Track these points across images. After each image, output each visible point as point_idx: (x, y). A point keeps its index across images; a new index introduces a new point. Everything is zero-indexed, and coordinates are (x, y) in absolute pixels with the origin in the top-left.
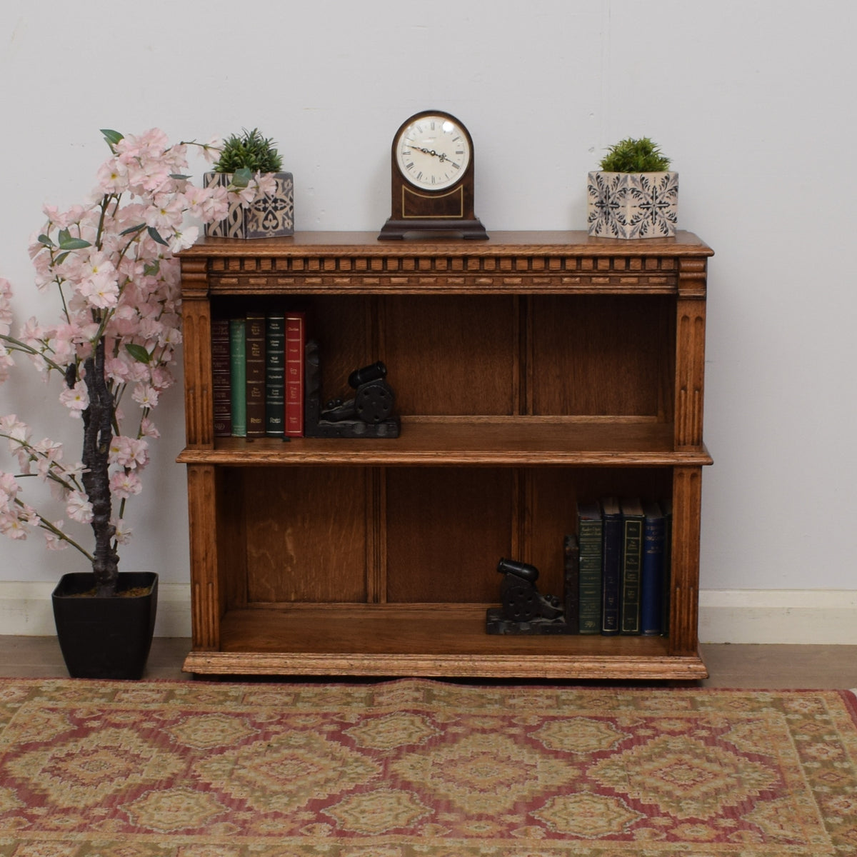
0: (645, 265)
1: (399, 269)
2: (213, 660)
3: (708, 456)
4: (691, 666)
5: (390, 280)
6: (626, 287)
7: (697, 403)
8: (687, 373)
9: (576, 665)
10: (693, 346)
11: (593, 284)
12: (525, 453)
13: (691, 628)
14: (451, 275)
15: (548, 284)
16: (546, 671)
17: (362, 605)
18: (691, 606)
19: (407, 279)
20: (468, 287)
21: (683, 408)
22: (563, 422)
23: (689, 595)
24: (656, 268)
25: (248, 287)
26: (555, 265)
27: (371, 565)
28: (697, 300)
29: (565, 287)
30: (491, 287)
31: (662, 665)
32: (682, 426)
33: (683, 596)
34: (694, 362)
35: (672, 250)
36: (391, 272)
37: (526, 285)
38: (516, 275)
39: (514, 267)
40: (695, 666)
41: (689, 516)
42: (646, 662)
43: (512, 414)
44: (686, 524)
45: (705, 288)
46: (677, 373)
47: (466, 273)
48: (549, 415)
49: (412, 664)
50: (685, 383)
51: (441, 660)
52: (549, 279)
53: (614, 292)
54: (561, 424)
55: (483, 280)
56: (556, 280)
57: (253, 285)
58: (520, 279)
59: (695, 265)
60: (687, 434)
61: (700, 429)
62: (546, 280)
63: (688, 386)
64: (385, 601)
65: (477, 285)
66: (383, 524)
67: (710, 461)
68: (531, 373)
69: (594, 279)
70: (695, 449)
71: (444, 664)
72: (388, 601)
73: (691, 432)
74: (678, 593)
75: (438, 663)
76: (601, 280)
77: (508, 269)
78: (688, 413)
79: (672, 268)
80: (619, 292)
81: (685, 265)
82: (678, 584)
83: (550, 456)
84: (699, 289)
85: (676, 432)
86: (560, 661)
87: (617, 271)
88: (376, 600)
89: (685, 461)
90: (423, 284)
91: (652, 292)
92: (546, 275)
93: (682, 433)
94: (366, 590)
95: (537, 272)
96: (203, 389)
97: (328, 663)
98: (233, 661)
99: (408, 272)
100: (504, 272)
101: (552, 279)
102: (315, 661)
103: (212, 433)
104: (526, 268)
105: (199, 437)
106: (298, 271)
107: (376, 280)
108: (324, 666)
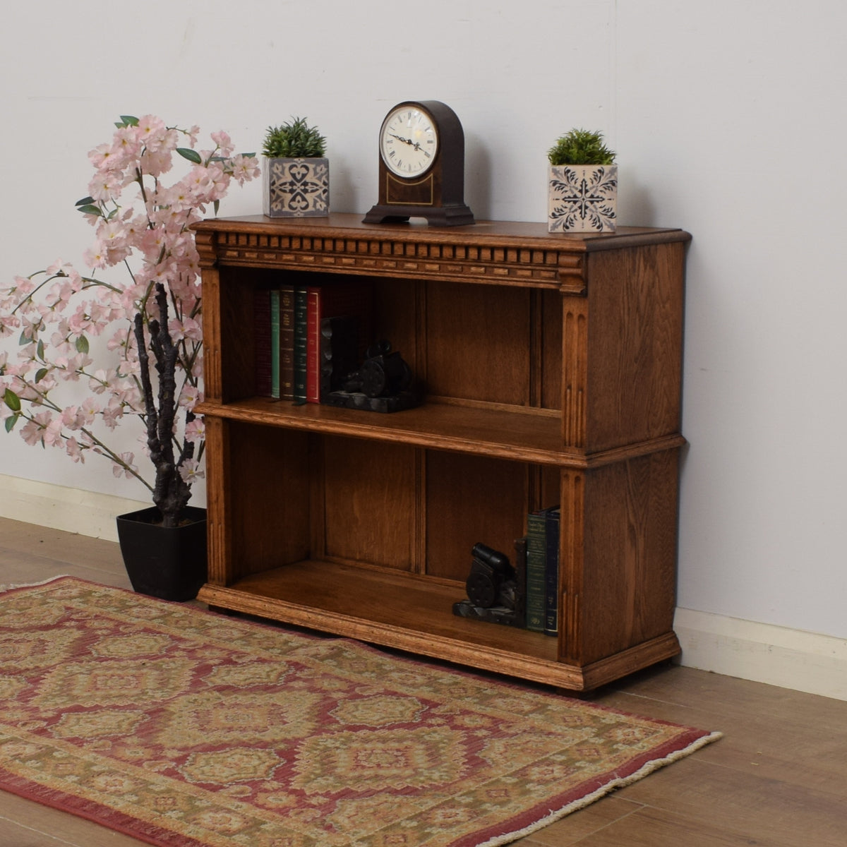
0: (533, 258)
1: (346, 251)
2: (218, 594)
4: (571, 675)
5: (341, 260)
6: (521, 279)
7: (580, 404)
8: (572, 372)
9: (477, 654)
10: (576, 344)
11: (496, 275)
13: (575, 635)
14: (384, 258)
16: (452, 655)
17: (407, 574)
19: (352, 260)
20: (400, 271)
21: (568, 407)
24: (542, 262)
26: (461, 253)
29: (472, 276)
30: (415, 272)
31: (546, 668)
32: (567, 426)
34: (578, 361)
35: (551, 244)
36: (340, 252)
37: (443, 272)
38: (433, 261)
39: (430, 254)
40: (575, 676)
41: (573, 520)
42: (534, 663)
43: (523, 404)
46: (564, 371)
47: (395, 257)
48: (554, 409)
50: (570, 382)
51: (374, 627)
53: (512, 284)
55: (409, 265)
56: (465, 269)
57: (248, 258)
58: (437, 266)
59: (570, 260)
60: (572, 435)
62: (458, 269)
63: (572, 386)
64: (425, 573)
65: (406, 270)
68: (540, 365)
69: (495, 269)
70: (578, 451)
71: (375, 630)
73: (575, 433)
74: (564, 598)
75: (372, 629)
76: (501, 271)
77: (425, 255)
78: (572, 414)
79: (556, 262)
80: (515, 284)
81: (563, 259)
83: (456, 442)
84: (579, 285)
85: (563, 432)
86: (464, 648)
87: (511, 263)
88: (417, 570)
90: (366, 266)
91: (542, 286)
92: (456, 263)
93: (567, 433)
94: (410, 559)
95: (448, 259)
96: (215, 350)
97: (293, 613)
98: (230, 597)
99: (352, 253)
100: (424, 258)
101: (462, 268)
102: (285, 609)
103: (221, 390)
104: (438, 256)
105: (213, 392)
106: (275, 248)
107: (332, 260)
108: (290, 615)
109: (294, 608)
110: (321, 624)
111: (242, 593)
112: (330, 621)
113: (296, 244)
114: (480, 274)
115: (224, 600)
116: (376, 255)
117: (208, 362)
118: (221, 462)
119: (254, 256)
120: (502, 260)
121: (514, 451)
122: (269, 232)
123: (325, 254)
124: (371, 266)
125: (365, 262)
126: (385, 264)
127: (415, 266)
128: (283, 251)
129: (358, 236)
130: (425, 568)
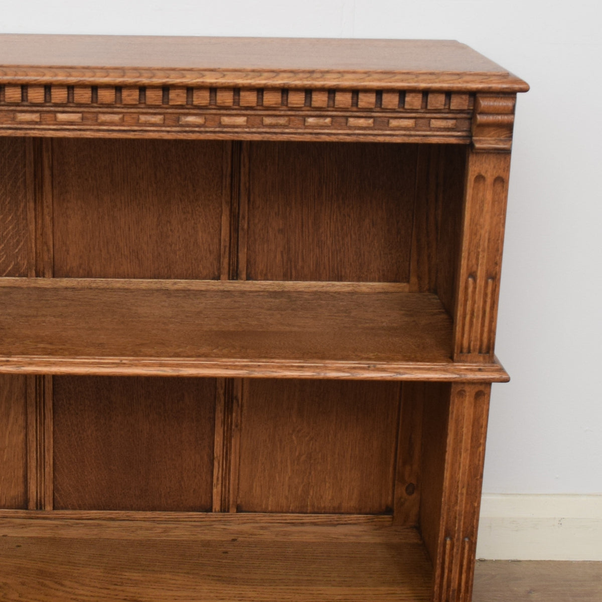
0: (427, 102)
1: (68, 102)
3: (501, 370)
5: (55, 116)
6: (398, 133)
7: (489, 295)
8: (478, 255)
10: (488, 217)
12: (245, 362)
14: (144, 111)
15: (285, 126)
17: (22, 513)
18: (465, 562)
19: (80, 115)
20: (168, 129)
21: (469, 303)
22: (286, 290)
23: (463, 548)
24: (442, 107)
26: (296, 99)
27: (33, 464)
28: (498, 153)
29: (310, 131)
30: (202, 129)
32: (467, 327)
33: (455, 550)
34: (489, 239)
35: (467, 82)
36: (56, 105)
37: (253, 127)
38: (239, 112)
39: (236, 102)
41: (469, 446)
43: (218, 278)
44: (465, 458)
45: (510, 137)
46: (464, 254)
47: (167, 108)
48: (267, 280)
50: (474, 269)
52: (286, 119)
53: (381, 139)
54: (283, 292)
55: (191, 119)
56: (297, 121)
58: (244, 119)
59: (501, 104)
60: (473, 338)
61: (492, 332)
62: (282, 121)
63: (479, 274)
64: (52, 508)
65: (182, 126)
66: (49, 415)
67: (504, 376)
68: (246, 226)
69: (351, 120)
70: (484, 358)
72: (54, 508)
73: (479, 336)
74: (448, 547)
76: (362, 122)
77: (227, 104)
78: (476, 310)
79: (466, 108)
80: (388, 139)
81: (484, 103)
82: (449, 534)
83: (279, 367)
84: (502, 138)
85: (458, 335)
87: (384, 110)
88: (40, 506)
89: (471, 376)
90: (102, 124)
91: (434, 140)
92: (282, 113)
93: (466, 336)
94: (27, 494)
95: (269, 109)
99: (83, 105)
101: (290, 120)
107: (34, 117)
121: (384, 370)
123: (25, 108)
124: (113, 124)
125: (104, 118)
127: (200, 120)
130: (52, 501)
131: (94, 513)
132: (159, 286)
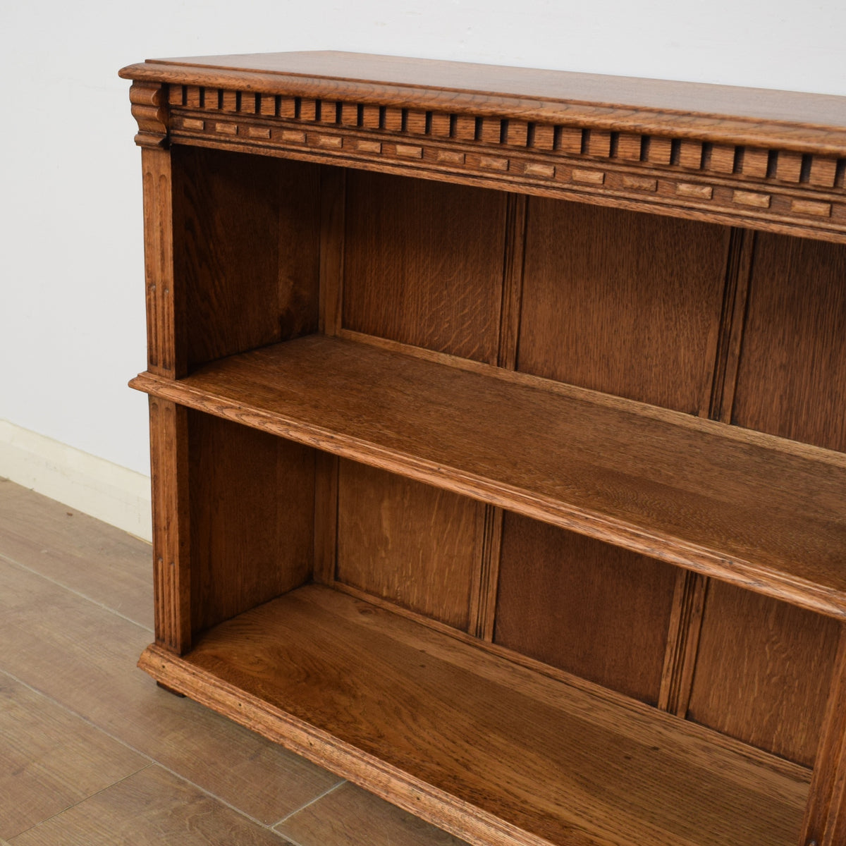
1: (405, 130)
2: (168, 665)
5: (395, 148)
6: (800, 221)
11: (737, 206)
14: (483, 150)
15: (650, 192)
19: (419, 149)
25: (213, 137)
26: (659, 153)
29: (681, 203)
36: (392, 133)
38: (590, 164)
39: (586, 149)
43: (697, 414)
47: (507, 150)
49: (384, 777)
56: (666, 187)
57: (220, 134)
58: (599, 175)
64: (491, 641)
65: (528, 176)
68: (737, 352)
69: (738, 193)
72: (494, 641)
76: (752, 199)
77: (574, 151)
80: (785, 230)
82: (815, 836)
87: (781, 184)
88: (479, 634)
90: (442, 163)
92: (644, 172)
94: (468, 614)
95: (627, 164)
96: (165, 288)
97: (285, 728)
98: (187, 677)
99: (417, 136)
100: (571, 157)
101: (657, 184)
102: (271, 718)
103: (173, 355)
104: (606, 155)
105: (160, 357)
106: (269, 117)
107: (375, 147)
108: (281, 731)
109: (286, 721)
110: (330, 761)
111: (206, 674)
112: (347, 759)
113: (308, 113)
114: (700, 199)
115: (177, 678)
116: (466, 142)
117: (153, 306)
118: (175, 471)
119: (231, 129)
120: (763, 175)
122: (258, 87)
123: (364, 135)
124: (452, 164)
125: (443, 156)
126: (485, 162)
127: (548, 171)
128: (285, 125)
129: (434, 104)
130: (491, 633)
131: (531, 661)
132: (625, 407)
